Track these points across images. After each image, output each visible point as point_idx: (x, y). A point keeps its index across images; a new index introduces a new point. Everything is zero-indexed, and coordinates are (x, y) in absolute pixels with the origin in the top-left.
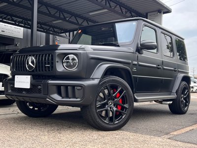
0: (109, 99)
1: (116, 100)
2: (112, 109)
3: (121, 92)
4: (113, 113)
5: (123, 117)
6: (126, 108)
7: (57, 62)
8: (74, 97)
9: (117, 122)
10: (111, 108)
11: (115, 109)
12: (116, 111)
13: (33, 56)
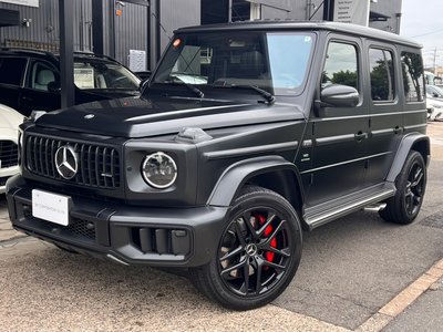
0: (248, 242)
1: (263, 241)
2: (253, 262)
3: (274, 224)
4: (256, 270)
5: (278, 277)
6: (285, 257)
7: (130, 169)
8: (170, 252)
9: (265, 289)
10: (251, 260)
11: (260, 261)
12: (263, 266)
13: (72, 144)
